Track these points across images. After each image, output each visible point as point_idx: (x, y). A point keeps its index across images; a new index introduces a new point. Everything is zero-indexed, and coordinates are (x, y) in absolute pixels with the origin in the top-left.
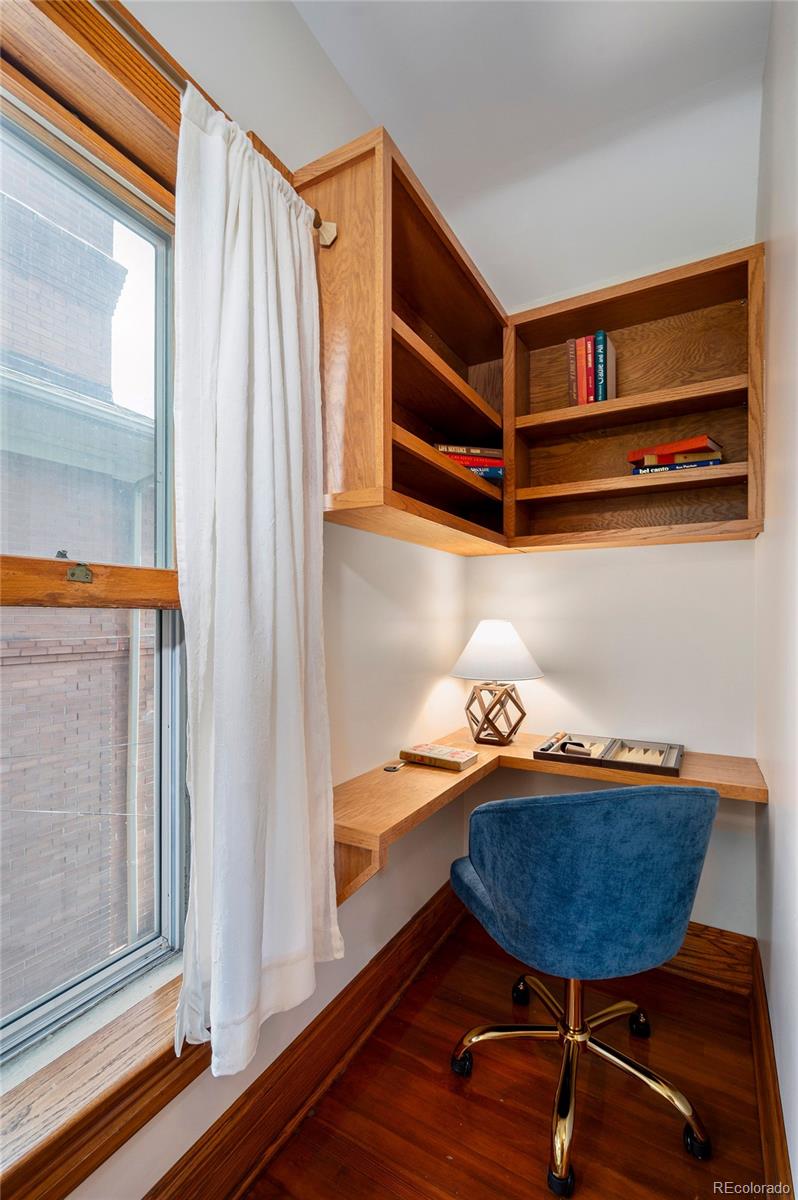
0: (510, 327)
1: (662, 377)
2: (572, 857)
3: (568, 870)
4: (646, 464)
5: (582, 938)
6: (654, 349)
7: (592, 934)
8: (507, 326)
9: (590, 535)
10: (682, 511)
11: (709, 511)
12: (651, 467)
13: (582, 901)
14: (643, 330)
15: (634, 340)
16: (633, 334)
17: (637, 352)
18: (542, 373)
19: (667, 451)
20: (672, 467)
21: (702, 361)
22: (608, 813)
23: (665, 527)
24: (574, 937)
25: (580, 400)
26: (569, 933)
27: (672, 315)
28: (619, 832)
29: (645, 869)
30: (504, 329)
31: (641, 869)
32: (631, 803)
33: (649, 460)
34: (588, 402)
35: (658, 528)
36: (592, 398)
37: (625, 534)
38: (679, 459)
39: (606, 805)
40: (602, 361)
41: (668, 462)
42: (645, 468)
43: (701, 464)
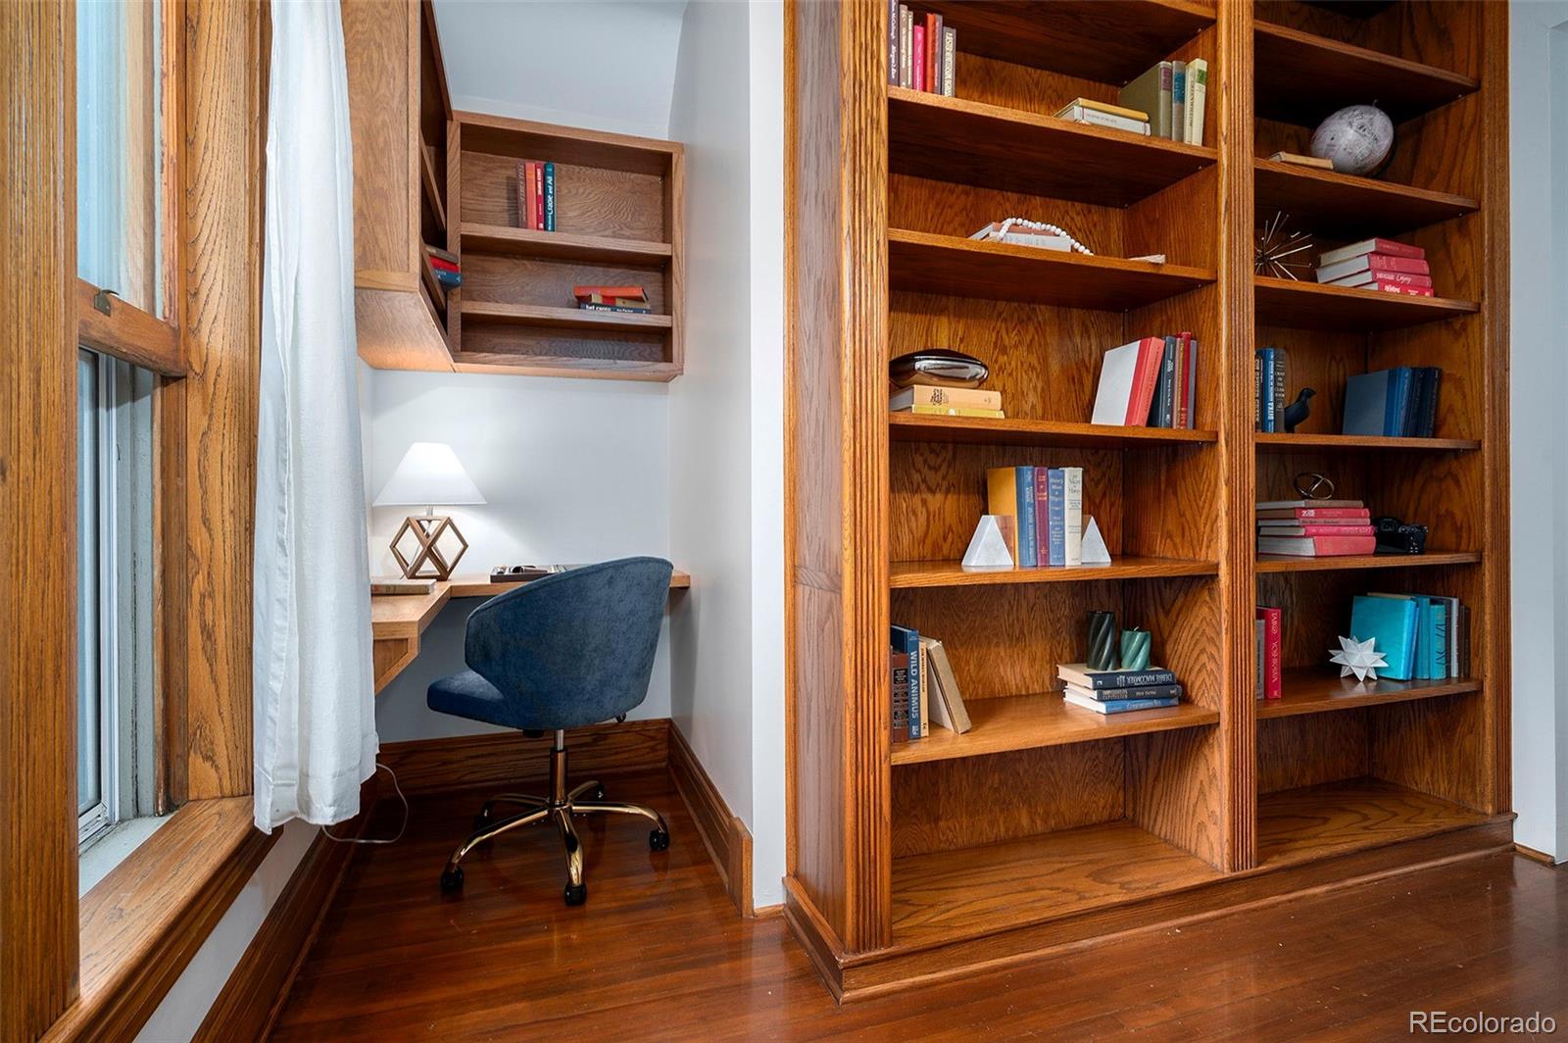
0: (455, 122)
1: (596, 223)
2: (584, 619)
3: (581, 631)
4: (593, 301)
5: (589, 688)
6: (589, 194)
7: (597, 683)
8: (452, 120)
9: (543, 360)
10: (613, 350)
11: (635, 353)
12: (596, 305)
13: (590, 656)
14: (579, 173)
15: (571, 179)
16: (570, 172)
17: (574, 191)
18: (476, 179)
19: (610, 293)
20: (614, 308)
21: (629, 219)
22: (611, 577)
23: (612, 361)
24: (583, 689)
25: (529, 223)
26: (580, 686)
27: (606, 168)
28: (618, 594)
29: (633, 622)
30: (449, 122)
31: (630, 622)
32: (626, 568)
33: (596, 298)
34: (538, 229)
35: (607, 361)
36: (541, 226)
37: (576, 362)
38: (619, 303)
39: (611, 572)
40: (551, 192)
41: (609, 302)
42: (591, 305)
43: (636, 311)
